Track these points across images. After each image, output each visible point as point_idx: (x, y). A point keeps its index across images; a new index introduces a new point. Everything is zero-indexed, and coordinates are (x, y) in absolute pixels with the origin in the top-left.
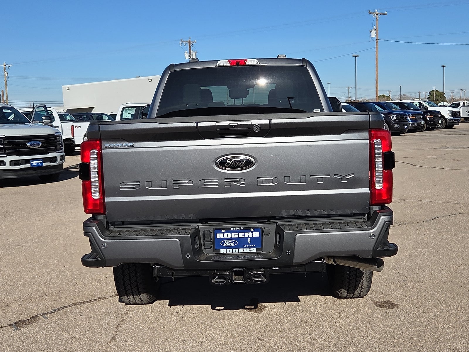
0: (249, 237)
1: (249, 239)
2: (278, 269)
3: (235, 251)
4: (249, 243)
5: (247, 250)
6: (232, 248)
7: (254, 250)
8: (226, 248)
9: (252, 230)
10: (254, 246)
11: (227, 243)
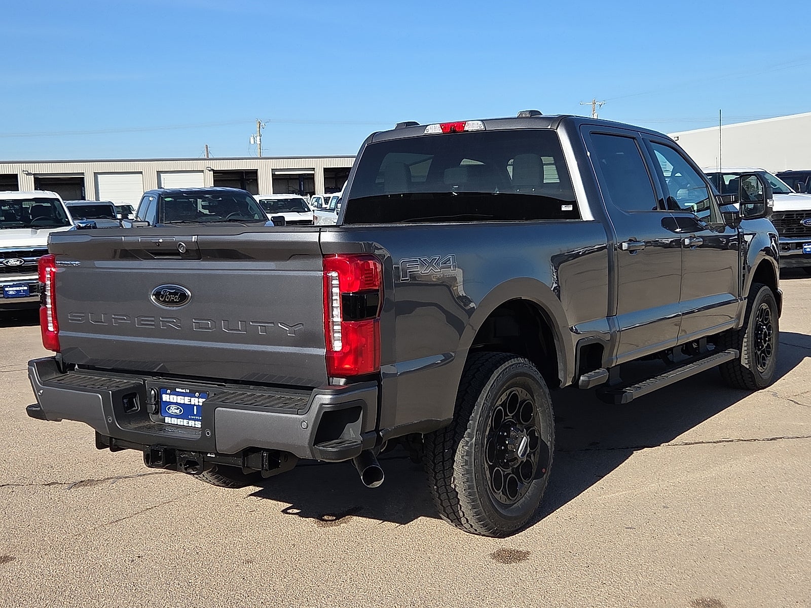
0: (195, 405)
1: (195, 407)
2: (214, 456)
3: (180, 422)
4: (195, 413)
5: (192, 423)
6: (177, 417)
7: (198, 425)
8: (171, 416)
9: (197, 394)
10: (201, 418)
11: (173, 410)
